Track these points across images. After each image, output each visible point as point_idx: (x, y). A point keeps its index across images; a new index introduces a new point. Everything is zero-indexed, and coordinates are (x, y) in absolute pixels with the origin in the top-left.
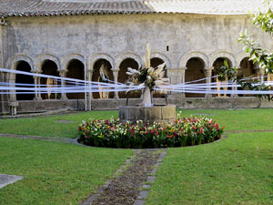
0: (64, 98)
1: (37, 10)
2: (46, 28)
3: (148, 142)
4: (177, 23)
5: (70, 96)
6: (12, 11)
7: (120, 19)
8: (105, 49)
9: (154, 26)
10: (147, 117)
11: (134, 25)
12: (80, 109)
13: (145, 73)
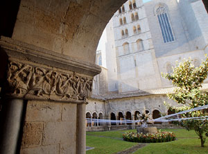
0: (126, 125)
1: (117, 97)
2: (119, 102)
3: (144, 140)
4: (161, 97)
5: (128, 124)
6: (109, 98)
7: (141, 98)
8: (138, 108)
9: (154, 99)
10: (144, 131)
11: (147, 99)
12: (130, 128)
13: (144, 116)
